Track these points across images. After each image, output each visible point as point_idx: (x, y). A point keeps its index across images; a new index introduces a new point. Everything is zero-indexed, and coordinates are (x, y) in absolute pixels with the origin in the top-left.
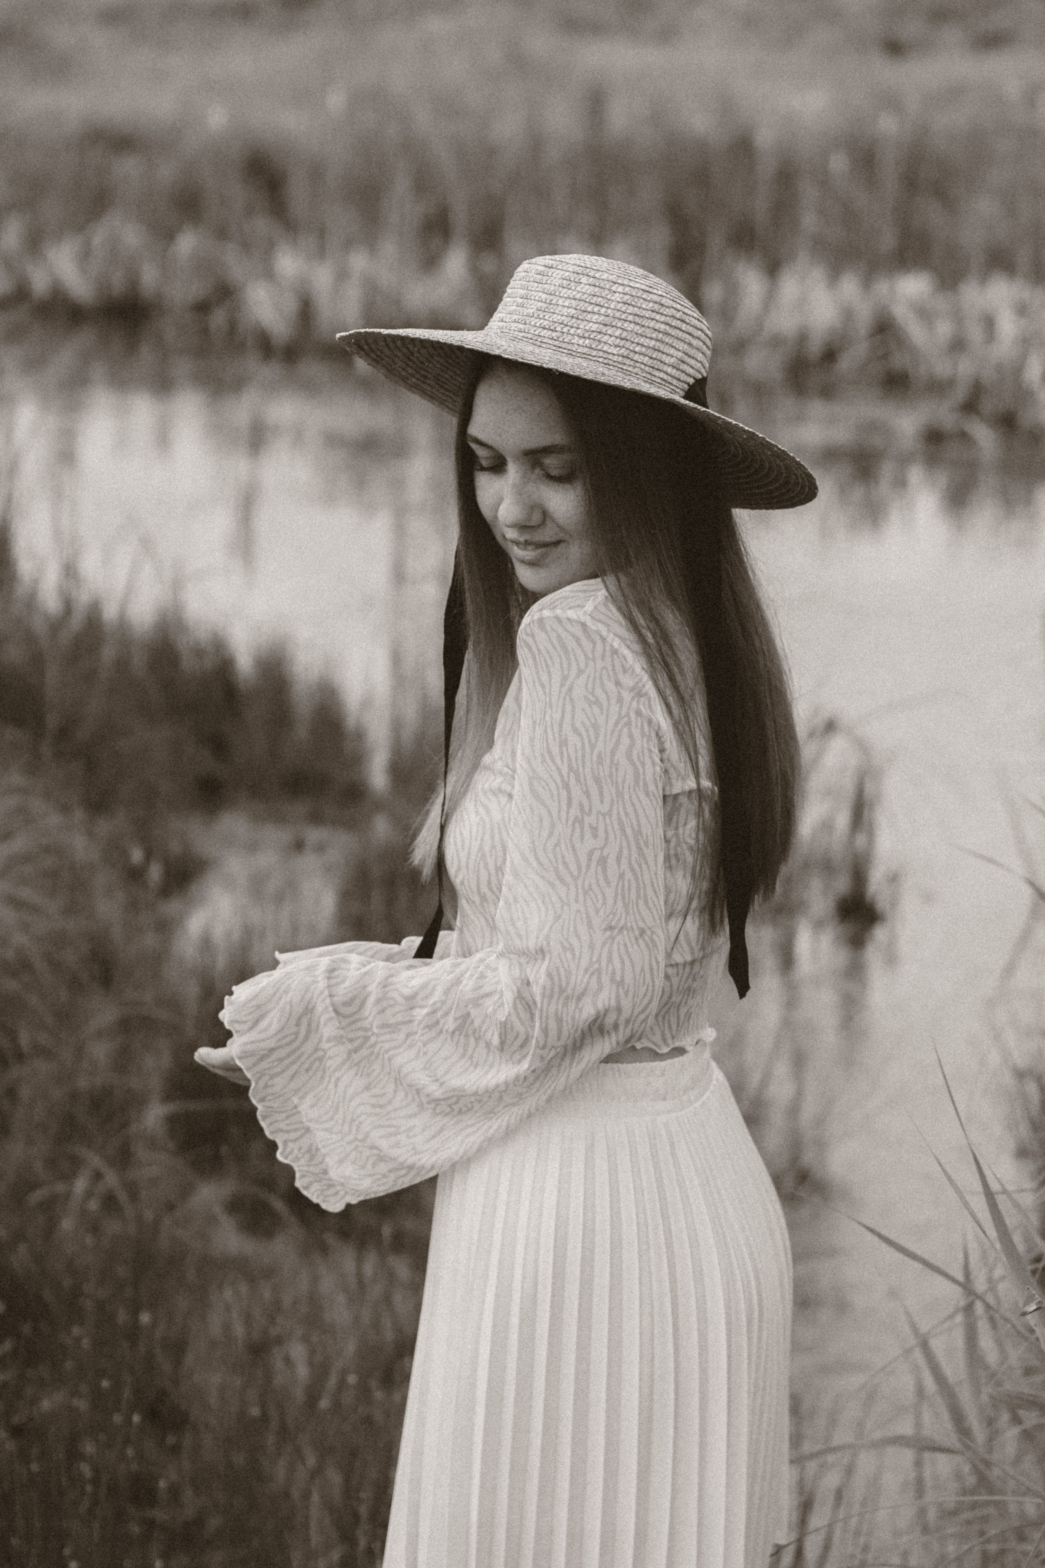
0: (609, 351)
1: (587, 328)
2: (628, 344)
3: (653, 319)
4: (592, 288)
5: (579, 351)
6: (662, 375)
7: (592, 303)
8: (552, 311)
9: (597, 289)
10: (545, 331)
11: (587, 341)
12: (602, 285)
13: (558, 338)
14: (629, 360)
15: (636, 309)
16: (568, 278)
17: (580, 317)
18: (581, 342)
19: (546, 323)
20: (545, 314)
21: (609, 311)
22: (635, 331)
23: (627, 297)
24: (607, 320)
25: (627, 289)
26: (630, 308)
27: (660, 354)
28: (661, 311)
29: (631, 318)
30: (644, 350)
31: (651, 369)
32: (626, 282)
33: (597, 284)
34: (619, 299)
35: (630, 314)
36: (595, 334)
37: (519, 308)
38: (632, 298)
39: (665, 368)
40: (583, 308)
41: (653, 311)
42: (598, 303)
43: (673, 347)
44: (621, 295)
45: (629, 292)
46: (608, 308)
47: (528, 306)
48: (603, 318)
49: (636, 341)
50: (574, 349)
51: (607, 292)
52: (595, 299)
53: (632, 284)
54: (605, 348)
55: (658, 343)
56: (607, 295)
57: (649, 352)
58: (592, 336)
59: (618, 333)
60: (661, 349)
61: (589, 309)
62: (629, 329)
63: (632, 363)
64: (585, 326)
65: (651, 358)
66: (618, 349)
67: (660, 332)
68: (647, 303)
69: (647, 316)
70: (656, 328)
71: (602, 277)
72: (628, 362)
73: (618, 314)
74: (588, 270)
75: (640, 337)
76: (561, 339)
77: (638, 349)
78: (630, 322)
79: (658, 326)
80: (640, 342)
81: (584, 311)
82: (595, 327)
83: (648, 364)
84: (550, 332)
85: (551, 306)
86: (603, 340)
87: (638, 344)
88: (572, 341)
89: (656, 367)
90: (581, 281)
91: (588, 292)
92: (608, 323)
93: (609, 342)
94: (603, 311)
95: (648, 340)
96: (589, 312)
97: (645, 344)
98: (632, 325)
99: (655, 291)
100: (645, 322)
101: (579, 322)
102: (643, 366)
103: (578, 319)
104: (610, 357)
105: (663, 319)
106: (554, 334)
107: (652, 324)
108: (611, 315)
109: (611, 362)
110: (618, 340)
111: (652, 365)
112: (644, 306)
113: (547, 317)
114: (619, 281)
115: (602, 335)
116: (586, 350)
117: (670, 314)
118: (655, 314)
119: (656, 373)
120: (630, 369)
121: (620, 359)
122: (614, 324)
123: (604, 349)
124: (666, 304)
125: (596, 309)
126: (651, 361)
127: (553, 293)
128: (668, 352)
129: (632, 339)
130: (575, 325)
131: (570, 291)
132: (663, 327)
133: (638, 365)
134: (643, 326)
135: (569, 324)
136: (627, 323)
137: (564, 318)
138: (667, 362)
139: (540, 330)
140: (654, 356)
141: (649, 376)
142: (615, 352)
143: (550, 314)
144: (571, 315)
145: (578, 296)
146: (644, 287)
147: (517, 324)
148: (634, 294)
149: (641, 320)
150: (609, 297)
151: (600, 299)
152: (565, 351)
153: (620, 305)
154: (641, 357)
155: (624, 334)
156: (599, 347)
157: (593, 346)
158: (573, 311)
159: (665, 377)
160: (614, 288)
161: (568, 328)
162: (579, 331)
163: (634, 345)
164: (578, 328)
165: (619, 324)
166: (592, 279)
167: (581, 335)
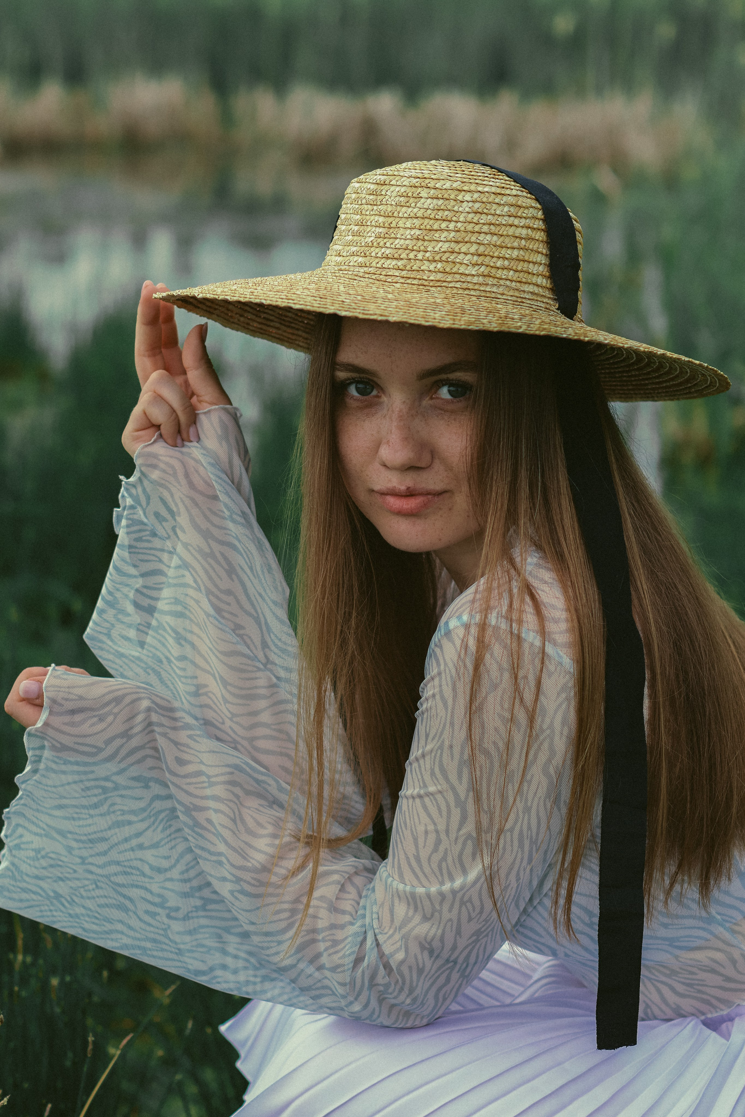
0: (467, 272)
1: (437, 249)
2: (487, 260)
3: (511, 226)
4: (435, 201)
5: (432, 278)
6: (531, 288)
7: (437, 219)
8: (393, 236)
9: (440, 202)
10: (389, 261)
11: (439, 265)
12: (446, 196)
13: (405, 266)
14: (491, 279)
15: (490, 217)
16: (404, 194)
17: (426, 238)
18: (432, 267)
19: (388, 251)
20: (385, 241)
21: (459, 225)
22: (493, 243)
23: (477, 205)
24: (459, 236)
25: (476, 196)
26: (484, 216)
27: (526, 265)
28: (519, 214)
29: (485, 228)
30: (506, 263)
31: (518, 284)
32: (473, 187)
33: (440, 196)
34: (467, 209)
35: (484, 224)
36: (447, 255)
37: (355, 238)
38: (483, 205)
39: (534, 279)
40: (428, 227)
41: (510, 216)
42: (444, 218)
43: (539, 252)
44: (470, 204)
45: (478, 199)
46: (457, 222)
47: (365, 234)
48: (453, 234)
49: (496, 254)
50: (425, 278)
51: (452, 203)
52: (440, 213)
53: (480, 189)
54: (462, 270)
55: (521, 252)
56: (454, 206)
57: (513, 264)
58: (444, 258)
59: (473, 249)
60: (526, 258)
61: (436, 227)
62: (486, 242)
63: (495, 281)
64: (434, 248)
65: (516, 271)
66: (477, 268)
67: (521, 238)
68: (501, 207)
69: (504, 222)
70: (517, 235)
71: (444, 187)
72: (490, 281)
73: (470, 227)
74: (427, 181)
75: (500, 249)
76: (408, 268)
77: (499, 263)
78: (486, 233)
79: (519, 232)
80: (501, 255)
81: (430, 230)
82: (445, 246)
83: (514, 279)
84: (394, 262)
85: (391, 230)
86: (458, 260)
87: (499, 258)
88: (422, 268)
89: (524, 280)
90: (421, 195)
91: (431, 207)
92: (460, 239)
93: (465, 262)
94: (452, 226)
95: (509, 251)
96: (436, 230)
97: (507, 256)
98: (488, 237)
99: (508, 192)
100: (503, 231)
101: (426, 243)
102: (508, 283)
103: (424, 240)
104: (469, 279)
105: (523, 222)
106: (400, 263)
107: (511, 231)
108: (462, 229)
109: (470, 286)
110: (475, 258)
111: (519, 279)
112: (498, 212)
113: (388, 245)
114: (465, 188)
115: (455, 255)
116: (439, 276)
117: (530, 215)
118: (512, 219)
119: (526, 288)
120: (494, 289)
121: (481, 279)
122: (466, 240)
123: (460, 272)
124: (524, 205)
125: (444, 225)
126: (517, 274)
127: (390, 214)
128: (535, 260)
129: (491, 254)
130: (422, 248)
131: (410, 209)
132: (524, 232)
133: (502, 282)
134: (502, 236)
135: (415, 248)
136: (482, 235)
137: (407, 242)
138: (535, 272)
139: (383, 261)
140: (519, 268)
141: (517, 294)
142: (474, 273)
143: (391, 241)
144: (415, 237)
145: (419, 214)
146: (493, 190)
147: (356, 258)
148: (485, 200)
149: (498, 228)
150: (456, 208)
151: (446, 213)
152: (415, 282)
153: (471, 216)
154: (505, 272)
155: (482, 249)
156: (455, 270)
157: (448, 270)
158: (418, 232)
159: (536, 290)
160: (460, 198)
161: (414, 253)
162: (428, 254)
163: (494, 260)
164: (426, 252)
165: (473, 239)
166: (432, 191)
167: (431, 258)
